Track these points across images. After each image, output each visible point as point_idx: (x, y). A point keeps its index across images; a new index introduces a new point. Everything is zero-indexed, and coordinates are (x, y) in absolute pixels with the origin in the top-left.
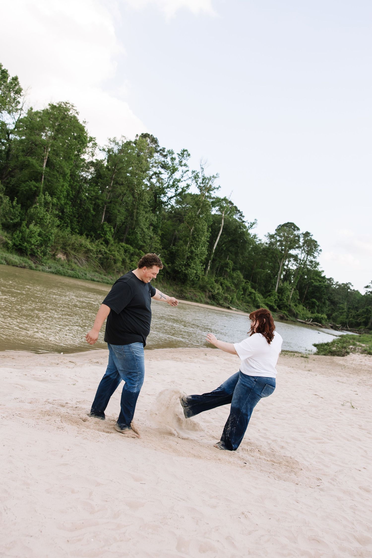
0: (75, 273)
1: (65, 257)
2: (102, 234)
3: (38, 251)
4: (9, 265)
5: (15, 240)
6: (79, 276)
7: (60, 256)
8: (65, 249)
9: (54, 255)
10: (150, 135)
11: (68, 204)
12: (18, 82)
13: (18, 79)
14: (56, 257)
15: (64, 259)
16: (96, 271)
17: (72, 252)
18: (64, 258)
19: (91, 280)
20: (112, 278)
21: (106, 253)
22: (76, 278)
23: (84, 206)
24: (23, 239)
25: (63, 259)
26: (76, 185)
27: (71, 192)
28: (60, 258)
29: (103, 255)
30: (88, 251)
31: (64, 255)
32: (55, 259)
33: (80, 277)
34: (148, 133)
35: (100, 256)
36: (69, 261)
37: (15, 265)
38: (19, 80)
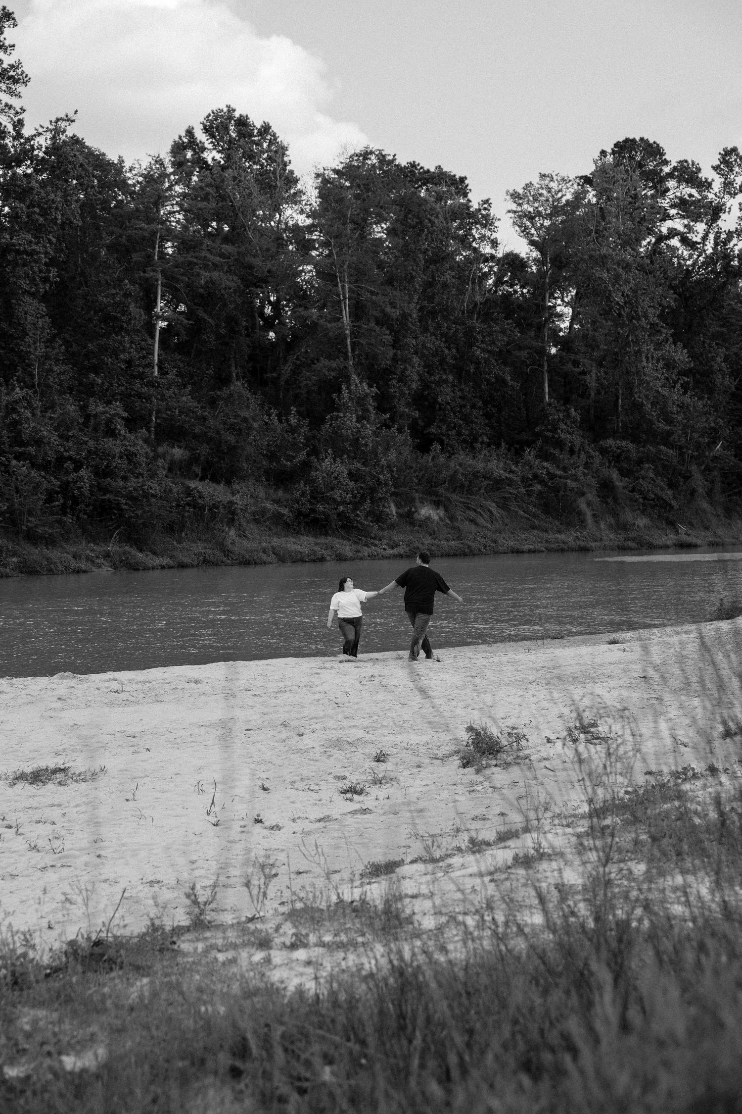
0: (461, 546)
1: (441, 512)
2: (548, 430)
3: (358, 516)
4: (284, 562)
5: (298, 503)
6: (471, 551)
7: (426, 511)
8: (436, 494)
9: (410, 514)
10: (638, 139)
11: (446, 381)
12: (274, 135)
13: (270, 128)
14: (416, 516)
15: (440, 518)
16: (534, 527)
17: (454, 497)
18: (438, 514)
19: (513, 552)
20: (579, 534)
21: (552, 476)
22: (465, 555)
23: (488, 377)
24: (316, 496)
25: (436, 518)
26: (457, 331)
27: (446, 351)
28: (428, 518)
29: (546, 485)
30: (498, 484)
31: (438, 508)
32: (412, 524)
33: (477, 552)
34: (631, 137)
35: (538, 487)
36: (452, 518)
37: (299, 559)
38: (274, 128)
